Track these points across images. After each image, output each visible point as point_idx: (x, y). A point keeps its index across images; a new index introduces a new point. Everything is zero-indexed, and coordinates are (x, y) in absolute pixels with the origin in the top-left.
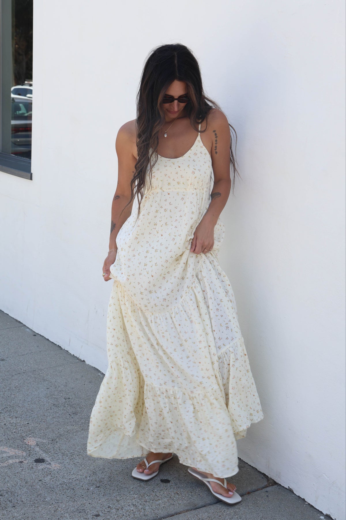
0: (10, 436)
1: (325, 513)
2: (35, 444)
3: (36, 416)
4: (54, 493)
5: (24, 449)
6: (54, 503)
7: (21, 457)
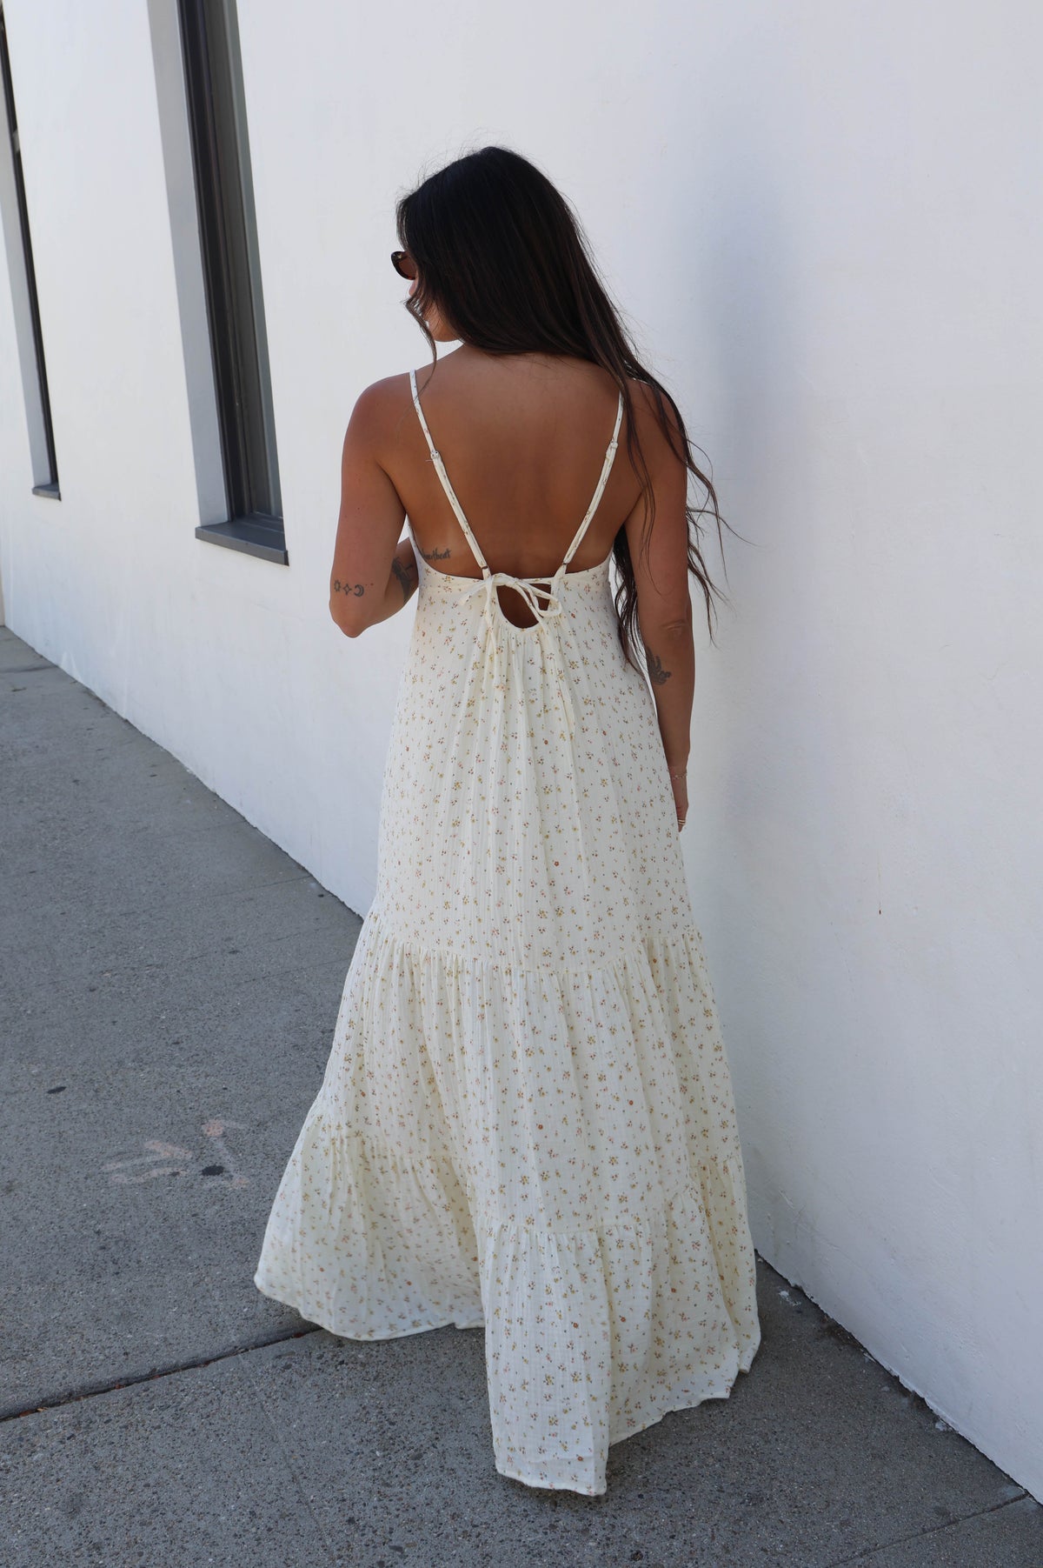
0: (179, 1116)
1: (793, 1282)
2: (221, 1132)
3: (249, 1072)
4: (212, 1243)
5: (193, 1144)
6: (201, 1265)
7: (179, 1163)
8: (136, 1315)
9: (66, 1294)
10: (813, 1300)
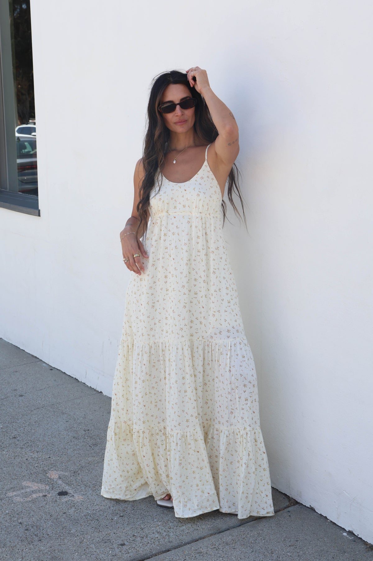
0: (33, 470)
1: (347, 529)
2: (58, 477)
3: (57, 450)
4: (79, 525)
5: (46, 482)
6: (79, 534)
7: (44, 491)
8: (59, 558)
9: (20, 551)
10: (359, 536)
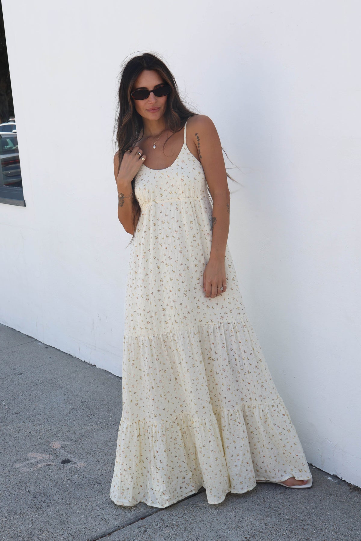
1: (332, 474)
2: (60, 446)
3: (57, 421)
4: (83, 489)
5: (50, 452)
6: (84, 498)
7: (49, 461)
8: (67, 521)
9: (30, 517)
10: (343, 479)
